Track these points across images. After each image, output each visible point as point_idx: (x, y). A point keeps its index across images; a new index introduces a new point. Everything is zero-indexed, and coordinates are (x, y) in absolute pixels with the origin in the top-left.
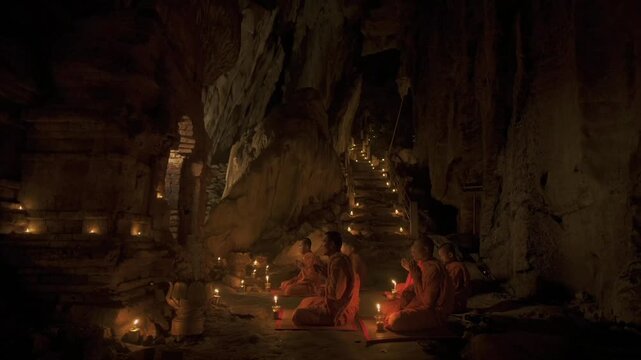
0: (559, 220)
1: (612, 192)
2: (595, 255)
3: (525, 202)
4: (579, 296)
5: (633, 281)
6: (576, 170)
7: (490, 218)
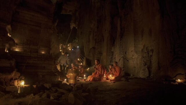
0: (128, 61)
1: (138, 56)
2: (135, 67)
3: (123, 57)
4: (132, 75)
5: (144, 71)
6: (132, 51)
7: (110, 61)
